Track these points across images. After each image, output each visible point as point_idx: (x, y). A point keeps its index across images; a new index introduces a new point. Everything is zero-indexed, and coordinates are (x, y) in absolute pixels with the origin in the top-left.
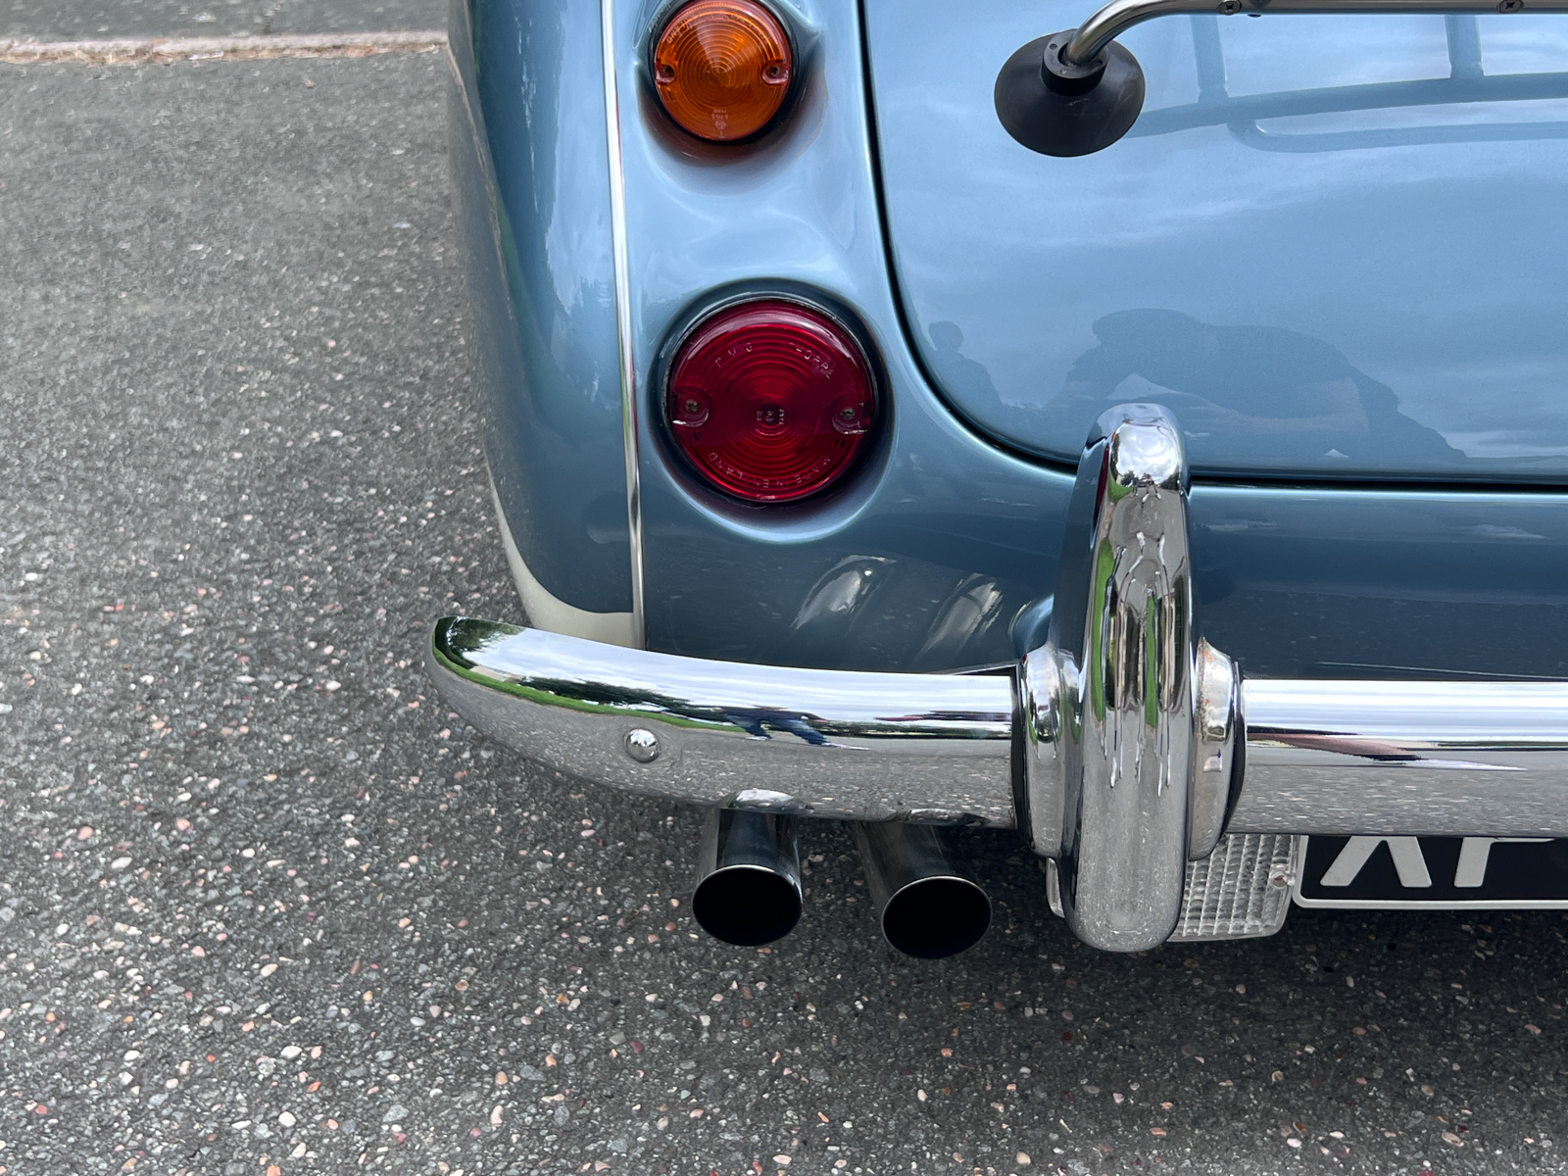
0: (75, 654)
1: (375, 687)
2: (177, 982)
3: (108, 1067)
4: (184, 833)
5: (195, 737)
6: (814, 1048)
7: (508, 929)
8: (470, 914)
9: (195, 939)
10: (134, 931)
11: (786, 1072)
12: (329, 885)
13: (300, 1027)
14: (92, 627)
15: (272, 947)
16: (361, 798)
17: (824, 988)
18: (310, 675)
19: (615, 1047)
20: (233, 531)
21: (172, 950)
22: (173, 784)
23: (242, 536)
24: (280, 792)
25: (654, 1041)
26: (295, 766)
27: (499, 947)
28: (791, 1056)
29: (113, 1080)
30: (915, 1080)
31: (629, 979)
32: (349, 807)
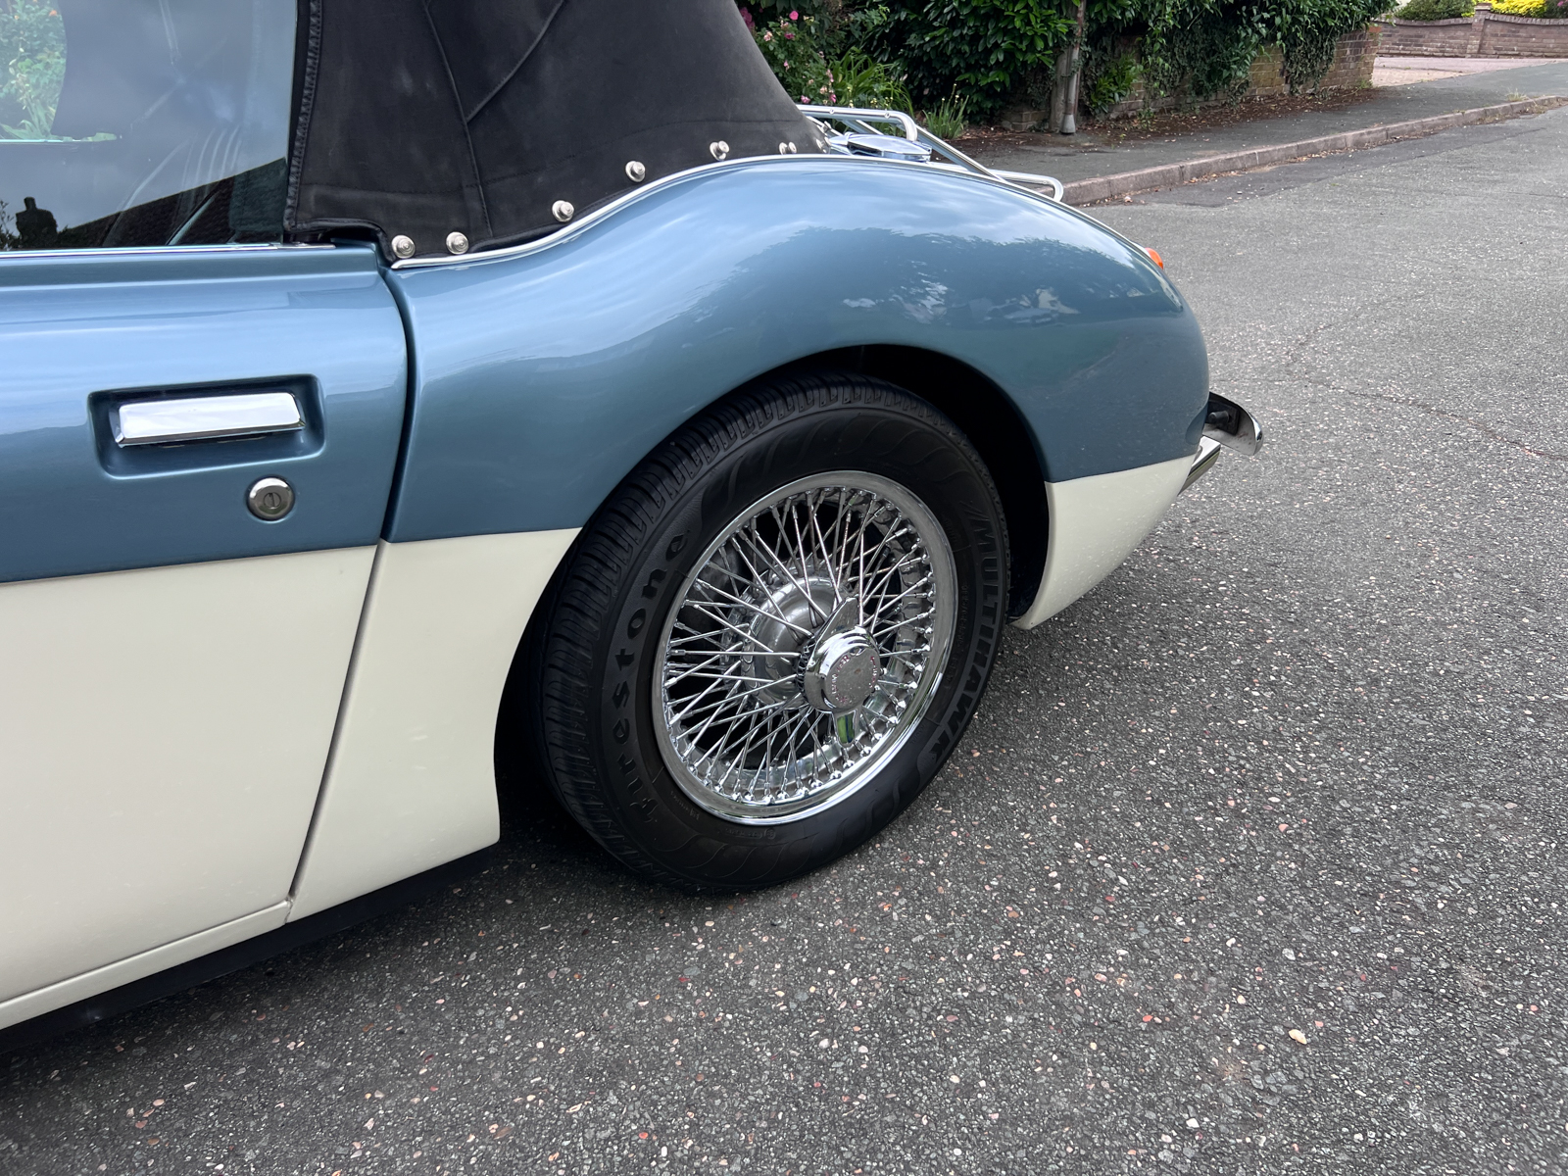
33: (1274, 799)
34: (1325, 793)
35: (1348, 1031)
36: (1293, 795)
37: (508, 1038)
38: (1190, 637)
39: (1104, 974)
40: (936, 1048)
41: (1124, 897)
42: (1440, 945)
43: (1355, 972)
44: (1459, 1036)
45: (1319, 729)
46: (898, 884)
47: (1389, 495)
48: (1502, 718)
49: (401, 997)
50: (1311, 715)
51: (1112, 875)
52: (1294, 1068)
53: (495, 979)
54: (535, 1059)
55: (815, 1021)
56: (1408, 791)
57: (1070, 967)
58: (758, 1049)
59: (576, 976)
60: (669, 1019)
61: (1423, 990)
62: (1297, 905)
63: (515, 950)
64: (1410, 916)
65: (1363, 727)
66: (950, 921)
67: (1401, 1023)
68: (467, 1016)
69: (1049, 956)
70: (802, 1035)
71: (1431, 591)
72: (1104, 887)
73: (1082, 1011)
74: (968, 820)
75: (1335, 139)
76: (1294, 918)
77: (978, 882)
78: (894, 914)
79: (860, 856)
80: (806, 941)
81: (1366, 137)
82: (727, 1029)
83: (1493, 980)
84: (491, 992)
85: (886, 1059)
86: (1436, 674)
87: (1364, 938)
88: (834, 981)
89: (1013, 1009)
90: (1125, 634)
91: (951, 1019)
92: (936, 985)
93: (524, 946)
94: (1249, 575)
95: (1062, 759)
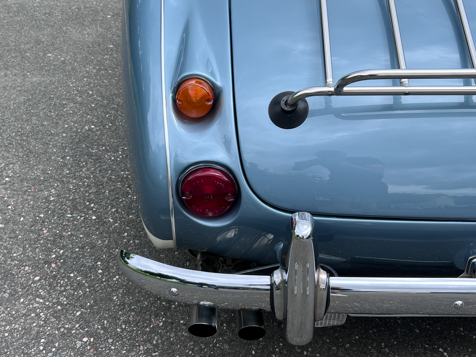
0: (21, 207)
1: (106, 218)
2: (54, 317)
3: (36, 344)
4: (54, 268)
5: (56, 235)
6: (225, 338)
7: (143, 300)
8: (133, 295)
9: (59, 303)
10: (41, 301)
11: (218, 345)
12: (94, 286)
13: (87, 331)
14: (25, 197)
15: (79, 306)
16: (103, 256)
17: (228, 318)
18: (87, 214)
19: (172, 338)
20: (64, 163)
21: (52, 307)
22: (50, 251)
23: (67, 164)
24: (80, 254)
25: (182, 336)
26: (84, 246)
27: (141, 305)
28: (219, 340)
29: (38, 348)
30: (252, 348)
31: (176, 316)
32: (99, 259)
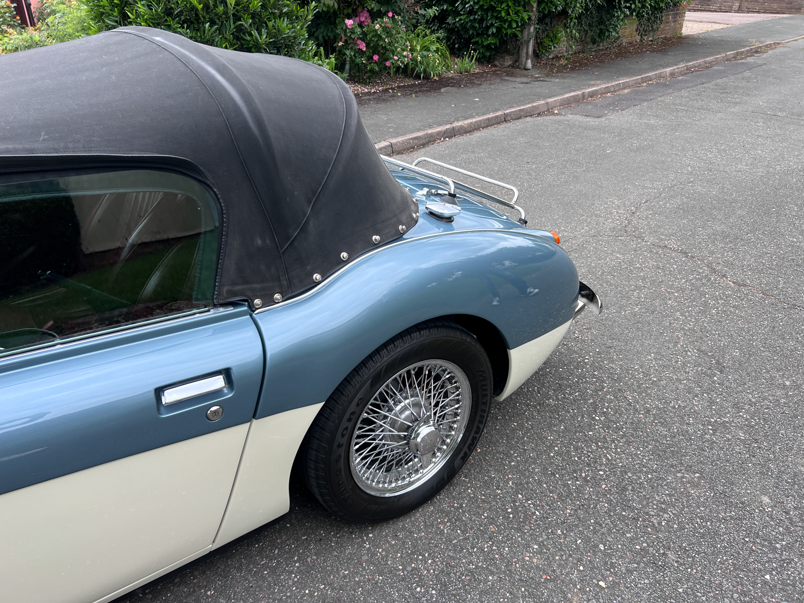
33: (601, 473)
34: (622, 470)
35: (622, 581)
36: (609, 471)
37: (294, 588)
38: (571, 387)
39: (528, 557)
40: (462, 591)
41: (537, 521)
42: (661, 542)
43: (627, 555)
44: (664, 584)
45: (623, 436)
46: (447, 516)
47: (664, 307)
48: (699, 430)
49: (250, 571)
50: (619, 430)
51: (533, 510)
52: (600, 598)
53: (286, 562)
54: (306, 598)
55: (414, 579)
56: (656, 468)
57: (515, 553)
58: (393, 592)
59: (319, 560)
60: (357, 579)
61: (653, 563)
62: (607, 524)
63: (293, 548)
64: (651, 529)
65: (641, 435)
66: (467, 533)
67: (643, 578)
68: (277, 579)
69: (507, 549)
70: (410, 586)
71: (677, 362)
72: (530, 516)
73: (519, 574)
74: (475, 484)
75: (661, 73)
76: (605, 530)
77: (479, 514)
78: (445, 530)
79: (431, 502)
80: (410, 543)
81: (676, 70)
82: (380, 584)
83: (680, 558)
84: (285, 568)
85: (443, 596)
86: (674, 407)
87: (632, 539)
88: (422, 561)
89: (492, 573)
90: (543, 386)
91: (468, 578)
92: (462, 563)
93: (296, 547)
94: (599, 353)
95: (514, 453)
